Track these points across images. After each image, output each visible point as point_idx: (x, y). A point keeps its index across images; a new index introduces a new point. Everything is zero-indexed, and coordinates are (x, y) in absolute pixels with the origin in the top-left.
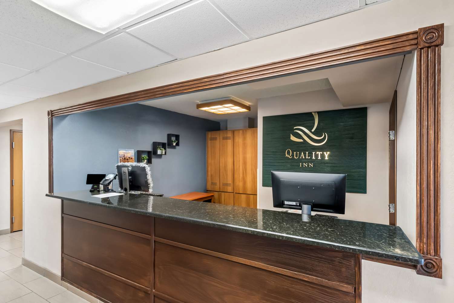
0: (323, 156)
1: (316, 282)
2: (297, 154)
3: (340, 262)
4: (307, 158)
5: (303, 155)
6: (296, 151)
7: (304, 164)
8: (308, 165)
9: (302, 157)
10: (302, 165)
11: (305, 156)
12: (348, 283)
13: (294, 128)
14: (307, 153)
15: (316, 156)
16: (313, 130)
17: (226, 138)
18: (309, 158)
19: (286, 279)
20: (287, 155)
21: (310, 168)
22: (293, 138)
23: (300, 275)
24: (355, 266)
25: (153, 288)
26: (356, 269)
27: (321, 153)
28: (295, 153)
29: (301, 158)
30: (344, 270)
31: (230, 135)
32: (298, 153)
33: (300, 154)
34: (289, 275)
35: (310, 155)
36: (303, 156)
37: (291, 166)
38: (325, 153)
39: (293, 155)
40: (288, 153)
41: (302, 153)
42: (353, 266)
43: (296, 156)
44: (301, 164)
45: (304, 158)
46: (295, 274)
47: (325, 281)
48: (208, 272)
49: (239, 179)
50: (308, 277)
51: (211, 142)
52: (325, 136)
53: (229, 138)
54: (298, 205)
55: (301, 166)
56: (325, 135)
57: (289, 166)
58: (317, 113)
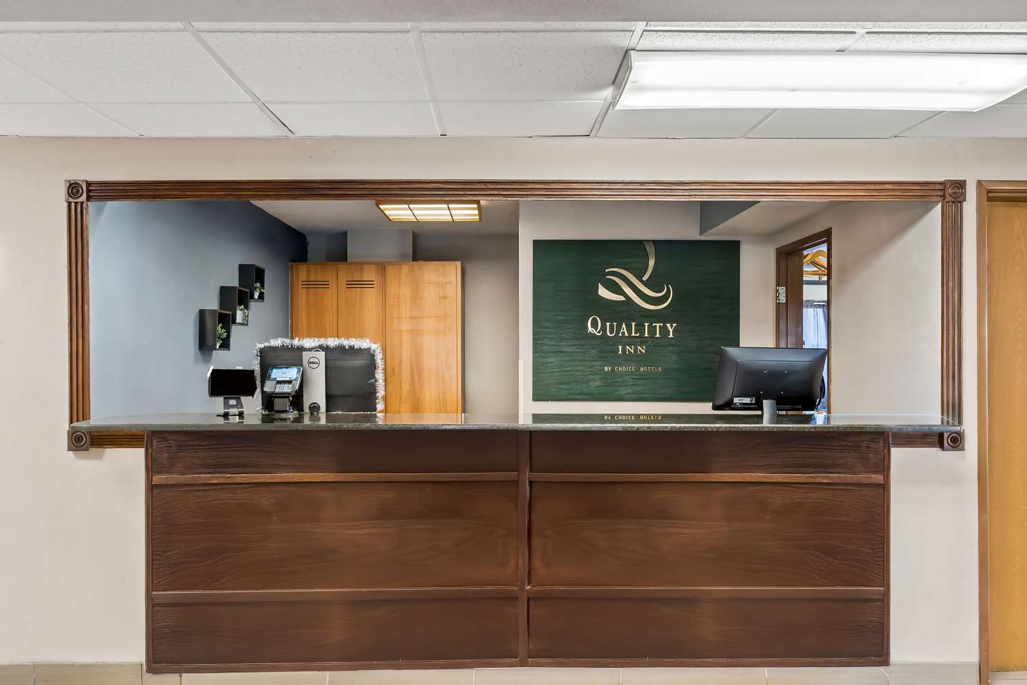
0: (664, 331)
1: (840, 482)
2: (612, 327)
3: (868, 447)
4: (633, 334)
5: (625, 328)
6: (612, 321)
7: (628, 347)
8: (636, 350)
9: (623, 333)
10: (624, 350)
11: (630, 331)
12: (876, 472)
13: (607, 271)
14: (634, 324)
15: (652, 330)
16: (645, 278)
17: (361, 284)
18: (638, 335)
19: (793, 487)
20: (590, 329)
21: (638, 355)
22: (603, 292)
23: (818, 477)
24: (884, 446)
25: (526, 582)
26: (886, 451)
27: (662, 324)
28: (608, 324)
29: (620, 335)
30: (871, 455)
31: (370, 274)
32: (615, 324)
33: (619, 327)
34: (802, 481)
35: (640, 328)
36: (625, 330)
37: (599, 352)
38: (668, 325)
39: (604, 328)
40: (594, 325)
41: (624, 326)
42: (882, 448)
43: (611, 332)
44: (620, 347)
45: (626, 334)
46: (811, 477)
47: (850, 477)
48: (662, 514)
49: (400, 396)
50: (828, 477)
51: (307, 294)
52: (668, 290)
53: (369, 284)
54: (754, 402)
55: (620, 352)
56: (668, 288)
57: (594, 352)
58: (652, 243)
